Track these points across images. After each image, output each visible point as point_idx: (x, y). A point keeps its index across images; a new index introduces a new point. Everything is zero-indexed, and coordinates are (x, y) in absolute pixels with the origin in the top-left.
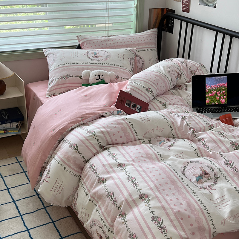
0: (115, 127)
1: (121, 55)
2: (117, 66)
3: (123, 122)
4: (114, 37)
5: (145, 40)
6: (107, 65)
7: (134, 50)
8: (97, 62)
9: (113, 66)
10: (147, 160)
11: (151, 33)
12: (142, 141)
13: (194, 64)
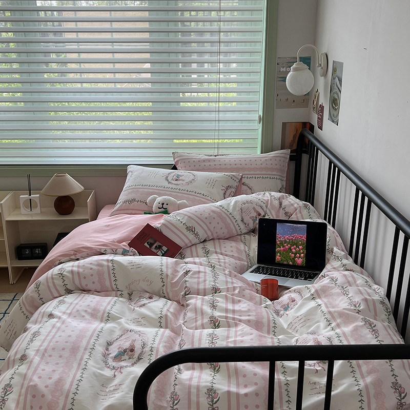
0: (91, 269)
1: (212, 180)
2: (198, 195)
3: (105, 263)
4: (222, 157)
5: (261, 164)
6: (185, 192)
7: (238, 177)
8: (174, 186)
9: (193, 193)
10: (87, 317)
11: (277, 155)
12: (119, 293)
13: (292, 202)
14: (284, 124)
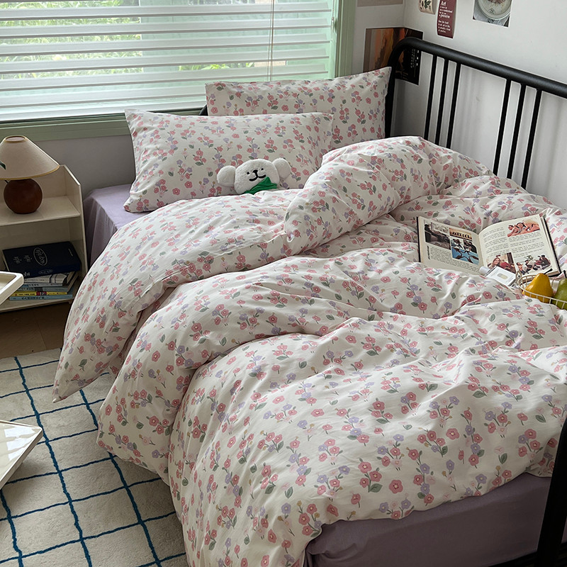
14: (369, 31)
